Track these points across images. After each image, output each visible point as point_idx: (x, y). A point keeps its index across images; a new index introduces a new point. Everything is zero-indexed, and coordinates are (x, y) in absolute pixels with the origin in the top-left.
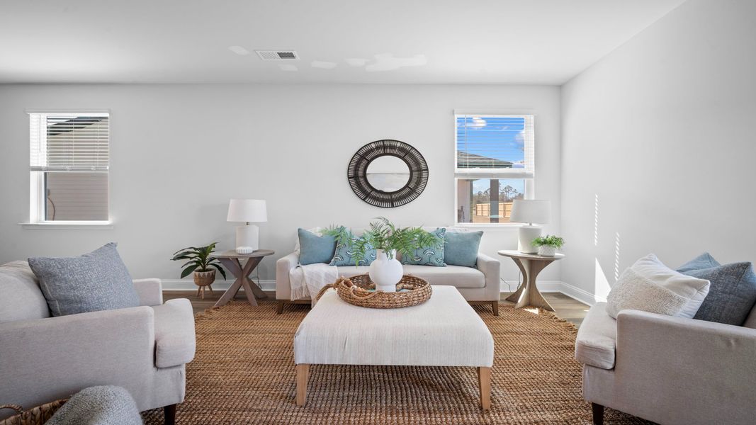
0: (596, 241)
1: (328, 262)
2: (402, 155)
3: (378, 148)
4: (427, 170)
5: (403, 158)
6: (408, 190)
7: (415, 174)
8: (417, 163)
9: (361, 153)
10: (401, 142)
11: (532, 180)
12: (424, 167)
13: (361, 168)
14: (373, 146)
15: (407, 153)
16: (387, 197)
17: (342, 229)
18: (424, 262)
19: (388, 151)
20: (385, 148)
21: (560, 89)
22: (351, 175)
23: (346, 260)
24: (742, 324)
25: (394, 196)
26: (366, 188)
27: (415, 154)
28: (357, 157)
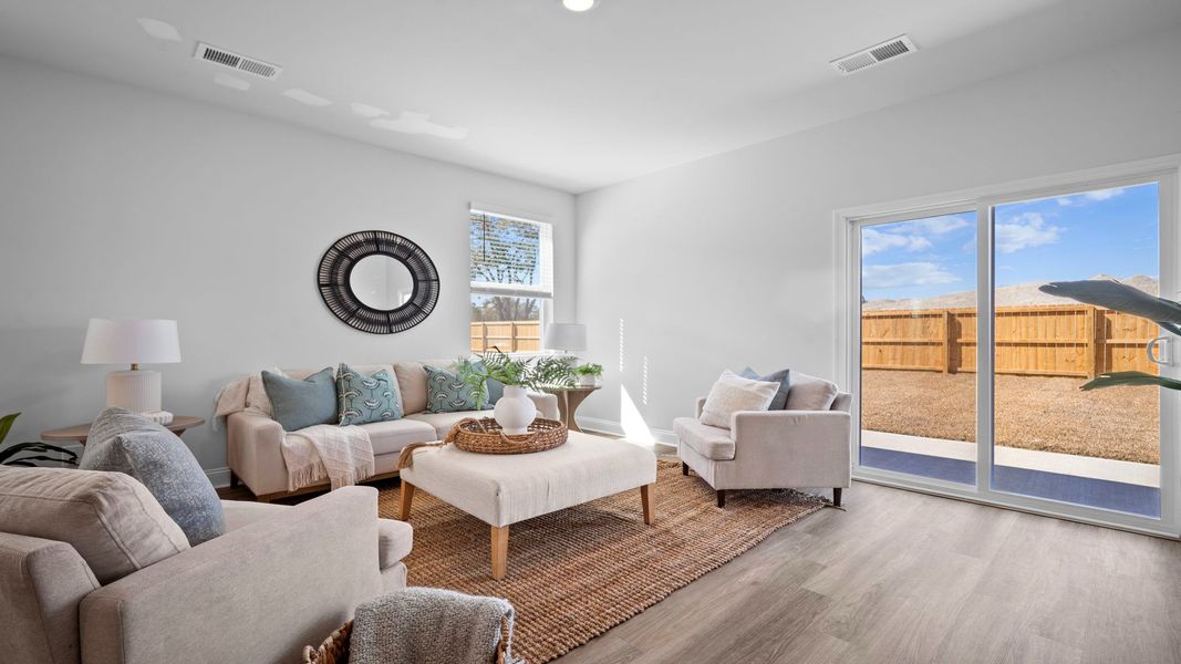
0: (622, 367)
1: (335, 421)
2: (404, 256)
3: (368, 241)
4: (438, 280)
5: (404, 261)
6: (411, 308)
7: (422, 285)
8: (424, 270)
9: (340, 247)
10: (403, 238)
11: (550, 302)
12: (433, 277)
13: (341, 272)
14: (361, 238)
15: (411, 254)
16: (382, 318)
17: (344, 370)
18: (468, 406)
19: (383, 248)
20: (378, 243)
21: (578, 200)
22: (324, 280)
23: (366, 414)
24: (785, 408)
25: (392, 317)
26: (349, 302)
27: (423, 257)
28: (334, 253)
